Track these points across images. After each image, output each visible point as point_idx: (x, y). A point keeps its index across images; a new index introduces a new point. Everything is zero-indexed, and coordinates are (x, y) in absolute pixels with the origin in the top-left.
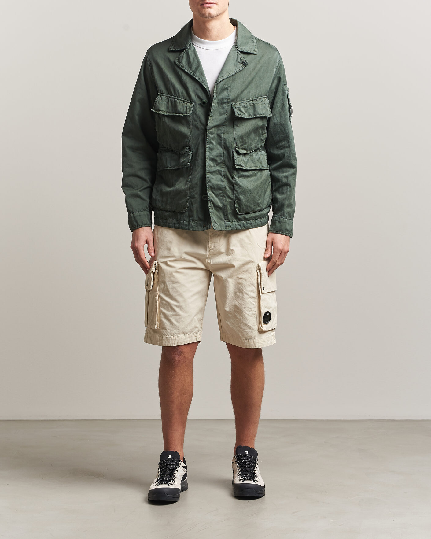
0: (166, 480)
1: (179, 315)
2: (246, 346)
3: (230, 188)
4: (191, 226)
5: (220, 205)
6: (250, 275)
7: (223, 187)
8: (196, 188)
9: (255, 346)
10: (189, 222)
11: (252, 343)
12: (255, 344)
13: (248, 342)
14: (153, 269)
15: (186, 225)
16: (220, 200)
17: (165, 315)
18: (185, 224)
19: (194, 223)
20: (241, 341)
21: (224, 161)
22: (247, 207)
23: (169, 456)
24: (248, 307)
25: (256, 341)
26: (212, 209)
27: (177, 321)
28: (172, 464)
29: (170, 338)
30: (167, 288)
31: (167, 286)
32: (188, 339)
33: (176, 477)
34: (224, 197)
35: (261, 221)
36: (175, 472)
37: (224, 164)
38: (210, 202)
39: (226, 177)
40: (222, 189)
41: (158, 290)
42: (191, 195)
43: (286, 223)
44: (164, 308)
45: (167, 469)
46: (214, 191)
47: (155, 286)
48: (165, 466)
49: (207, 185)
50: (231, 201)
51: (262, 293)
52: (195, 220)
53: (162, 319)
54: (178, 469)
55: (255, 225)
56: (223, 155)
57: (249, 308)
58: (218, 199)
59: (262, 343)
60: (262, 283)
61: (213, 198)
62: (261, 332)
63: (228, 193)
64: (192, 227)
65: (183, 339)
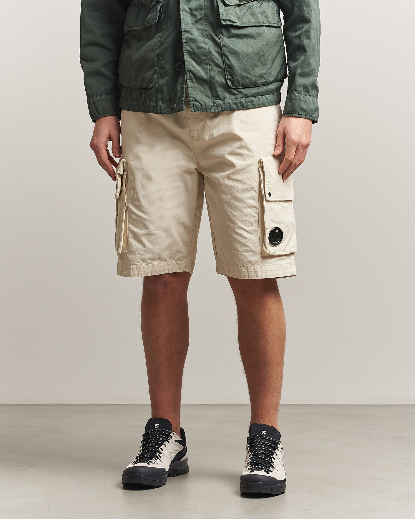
0: (147, 457)
1: (154, 235)
2: (245, 276)
3: (218, 52)
4: (159, 108)
5: (204, 76)
6: (248, 175)
7: (208, 50)
8: (166, 55)
9: (257, 276)
10: (156, 103)
11: (252, 271)
12: (256, 273)
13: (246, 270)
14: (120, 170)
15: (153, 107)
16: (204, 69)
17: (133, 233)
18: (152, 105)
19: (164, 104)
20: (238, 269)
21: (206, 16)
22: (243, 77)
23: (156, 425)
24: (246, 220)
25: (258, 269)
26: (193, 82)
27: (151, 242)
28: (158, 437)
29: (142, 266)
30: (138, 197)
31: (137, 194)
32: (167, 267)
33: (162, 454)
34: (210, 65)
35: (267, 99)
36: (161, 447)
37: (206, 21)
38: (189, 74)
39: (210, 37)
40: (206, 54)
41: (126, 200)
42: (160, 64)
43: (300, 100)
44: (134, 225)
45: (150, 442)
46: (194, 58)
47: (122, 193)
48: (149, 438)
49: (184, 49)
50: (219, 70)
51: (267, 201)
52: (165, 100)
53: (129, 239)
54: (166, 443)
55: (258, 104)
56: (203, 8)
57: (248, 221)
58: (202, 68)
59: (268, 272)
60: (266, 186)
61: (193, 67)
62: (266, 257)
63: (215, 60)
64: (161, 109)
65: (159, 266)
